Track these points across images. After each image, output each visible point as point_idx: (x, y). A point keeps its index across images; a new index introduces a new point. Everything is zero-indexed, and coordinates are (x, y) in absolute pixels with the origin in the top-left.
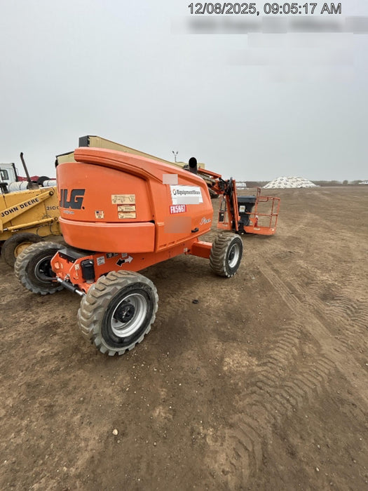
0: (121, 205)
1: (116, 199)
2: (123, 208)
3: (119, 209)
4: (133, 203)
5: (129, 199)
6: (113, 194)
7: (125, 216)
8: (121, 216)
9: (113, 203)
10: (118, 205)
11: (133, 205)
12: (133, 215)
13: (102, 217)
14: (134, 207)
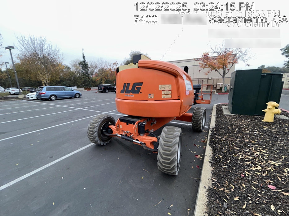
0: (164, 90)
1: (161, 87)
2: (165, 92)
3: (163, 93)
4: (171, 89)
5: (168, 87)
6: (160, 84)
7: (166, 97)
8: (163, 96)
9: (160, 89)
10: (163, 90)
11: (171, 90)
12: (170, 96)
13: (153, 97)
14: (171, 91)
